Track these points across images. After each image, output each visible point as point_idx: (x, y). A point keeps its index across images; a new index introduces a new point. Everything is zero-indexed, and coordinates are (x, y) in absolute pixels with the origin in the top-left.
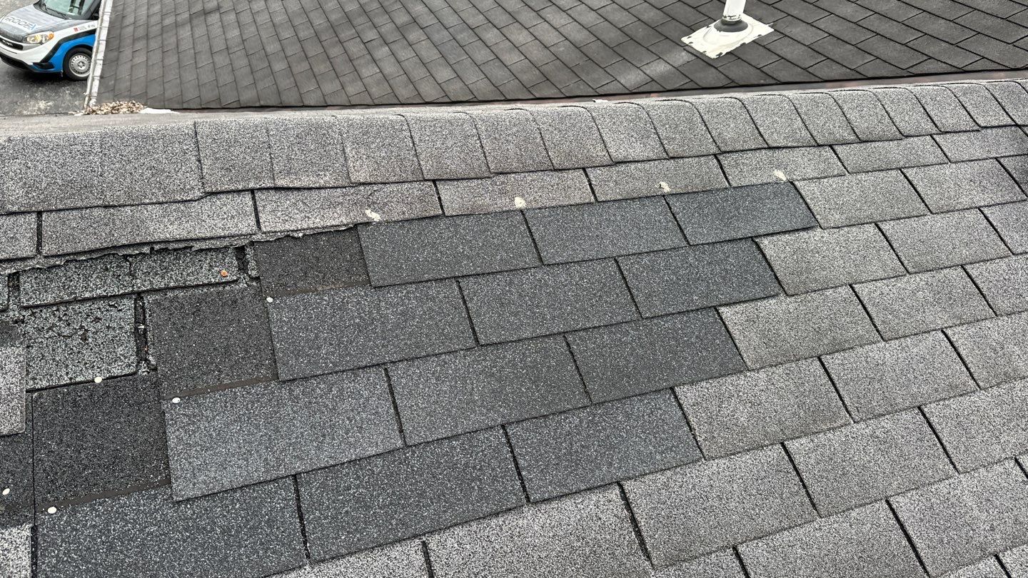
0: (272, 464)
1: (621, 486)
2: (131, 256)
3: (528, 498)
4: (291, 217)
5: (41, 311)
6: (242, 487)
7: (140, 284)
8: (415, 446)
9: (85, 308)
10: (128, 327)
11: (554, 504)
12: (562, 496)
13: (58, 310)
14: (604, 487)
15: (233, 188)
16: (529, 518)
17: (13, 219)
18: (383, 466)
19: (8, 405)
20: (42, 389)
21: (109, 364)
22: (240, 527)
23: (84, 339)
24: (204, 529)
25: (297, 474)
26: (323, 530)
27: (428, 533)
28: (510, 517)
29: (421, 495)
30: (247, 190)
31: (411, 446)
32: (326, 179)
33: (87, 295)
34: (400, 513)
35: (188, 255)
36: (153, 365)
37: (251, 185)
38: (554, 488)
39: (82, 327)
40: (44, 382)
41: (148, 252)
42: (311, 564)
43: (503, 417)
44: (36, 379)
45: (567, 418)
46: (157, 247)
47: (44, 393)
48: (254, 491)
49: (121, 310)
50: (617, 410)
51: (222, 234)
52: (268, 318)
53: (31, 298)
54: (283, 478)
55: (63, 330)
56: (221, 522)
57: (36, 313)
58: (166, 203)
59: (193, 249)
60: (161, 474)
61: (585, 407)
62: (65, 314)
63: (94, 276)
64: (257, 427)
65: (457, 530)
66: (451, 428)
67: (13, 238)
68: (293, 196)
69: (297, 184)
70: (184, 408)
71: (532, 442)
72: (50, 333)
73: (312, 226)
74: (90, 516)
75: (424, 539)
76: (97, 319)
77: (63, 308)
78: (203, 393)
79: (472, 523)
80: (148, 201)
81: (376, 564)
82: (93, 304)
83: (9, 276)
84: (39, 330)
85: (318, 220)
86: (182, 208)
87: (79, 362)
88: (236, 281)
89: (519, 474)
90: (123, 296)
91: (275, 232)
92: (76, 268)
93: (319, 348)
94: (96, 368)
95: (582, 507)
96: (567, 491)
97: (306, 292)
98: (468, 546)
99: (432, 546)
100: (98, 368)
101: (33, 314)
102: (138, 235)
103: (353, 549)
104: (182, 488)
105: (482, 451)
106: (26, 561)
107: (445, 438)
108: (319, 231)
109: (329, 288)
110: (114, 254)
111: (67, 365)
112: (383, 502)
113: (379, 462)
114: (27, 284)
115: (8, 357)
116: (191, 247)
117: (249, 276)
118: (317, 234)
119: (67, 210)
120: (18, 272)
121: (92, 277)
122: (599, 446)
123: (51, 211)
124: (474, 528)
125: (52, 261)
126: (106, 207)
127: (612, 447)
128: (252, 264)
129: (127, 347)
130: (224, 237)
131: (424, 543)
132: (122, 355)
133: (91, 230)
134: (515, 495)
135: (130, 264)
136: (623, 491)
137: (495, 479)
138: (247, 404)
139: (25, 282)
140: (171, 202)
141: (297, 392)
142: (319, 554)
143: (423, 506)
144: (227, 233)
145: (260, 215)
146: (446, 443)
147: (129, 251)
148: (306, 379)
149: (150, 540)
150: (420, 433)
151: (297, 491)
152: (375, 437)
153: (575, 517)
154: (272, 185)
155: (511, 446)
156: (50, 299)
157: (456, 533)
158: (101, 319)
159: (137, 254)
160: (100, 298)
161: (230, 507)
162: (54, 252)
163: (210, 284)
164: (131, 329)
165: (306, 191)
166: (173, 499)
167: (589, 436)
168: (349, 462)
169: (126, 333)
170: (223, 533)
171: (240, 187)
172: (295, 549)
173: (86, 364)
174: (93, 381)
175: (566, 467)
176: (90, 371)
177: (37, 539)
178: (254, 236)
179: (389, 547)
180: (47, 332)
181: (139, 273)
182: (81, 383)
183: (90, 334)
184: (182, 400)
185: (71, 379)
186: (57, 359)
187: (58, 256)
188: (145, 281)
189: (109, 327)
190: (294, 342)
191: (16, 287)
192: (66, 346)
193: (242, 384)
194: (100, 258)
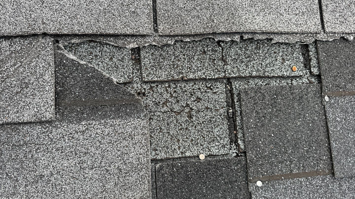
2: (223, 42)
4: (346, 19)
5: (157, 86)
7: (231, 70)
9: (189, 87)
10: (222, 111)
13: (169, 86)
19: (139, 174)
20: (161, 160)
21: (209, 143)
23: (190, 117)
33: (191, 76)
35: (266, 45)
36: (242, 149)
39: (188, 105)
40: (163, 154)
41: (238, 40)
44: (157, 150)
46: (246, 37)
47: (164, 164)
49: (215, 93)
51: (296, 31)
52: (325, 116)
53: (150, 73)
55: (174, 106)
57: (154, 87)
59: (273, 42)
62: (175, 92)
63: (196, 58)
67: (134, 12)
70: (265, 191)
72: (165, 108)
76: (198, 99)
77: (173, 86)
78: (278, 178)
82: (195, 84)
83: (132, 49)
84: (157, 104)
87: (187, 138)
88: (301, 76)
90: (216, 80)
91: (335, 33)
92: (181, 48)
94: (199, 145)
100: (201, 145)
101: (151, 88)
102: (233, 23)
110: (210, 38)
111: (178, 140)
114: (147, 59)
115: (135, 128)
116: (271, 39)
117: (311, 72)
120: (139, 47)
121: (194, 59)
125: (165, 40)
128: (314, 62)
129: (221, 128)
130: (297, 33)
132: (219, 136)
133: (195, 13)
135: (222, 49)
139: (145, 58)
141: (344, 187)
144: (299, 29)
145: (324, 14)
147: (223, 38)
156: (164, 76)
158: (201, 99)
159: (229, 41)
160: (201, 79)
162: (167, 32)
163: (283, 77)
164: (224, 112)
169: (220, 115)
173: (192, 140)
174: (198, 157)
176: (195, 148)
178: (318, 35)
180: (163, 107)
181: (229, 59)
182: (189, 157)
183: (193, 113)
184: (263, 183)
185: (182, 153)
186: (171, 133)
187: (169, 36)
188: (234, 68)
189: (207, 108)
190: (344, 142)
191: (138, 61)
192: (177, 122)
193: (306, 175)
194: (200, 41)
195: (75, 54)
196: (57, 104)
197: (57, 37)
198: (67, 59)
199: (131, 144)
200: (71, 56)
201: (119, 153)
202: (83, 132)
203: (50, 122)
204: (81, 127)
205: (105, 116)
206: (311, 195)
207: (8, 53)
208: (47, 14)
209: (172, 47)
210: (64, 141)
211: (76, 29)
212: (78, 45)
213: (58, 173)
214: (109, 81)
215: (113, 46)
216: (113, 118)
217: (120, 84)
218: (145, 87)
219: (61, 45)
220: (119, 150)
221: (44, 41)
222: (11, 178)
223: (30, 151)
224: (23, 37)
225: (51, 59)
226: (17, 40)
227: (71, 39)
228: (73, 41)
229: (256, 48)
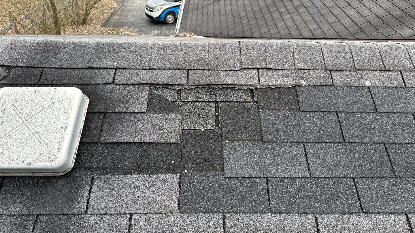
0: (259, 171)
1: (407, 215)
2: (215, 88)
3: (362, 210)
4: (271, 80)
5: (187, 103)
6: (248, 177)
7: (218, 98)
8: (314, 178)
9: (200, 104)
11: (374, 215)
12: (378, 213)
13: (191, 104)
14: (399, 214)
15: (251, 67)
16: (362, 218)
17: (180, 71)
18: (301, 183)
19: (176, 133)
20: (185, 130)
21: (206, 125)
22: (246, 192)
23: (199, 115)
24: (234, 189)
25: (267, 178)
26: (276, 201)
27: (318, 213)
28: (353, 216)
29: (316, 198)
30: (256, 68)
31: (313, 177)
32: (286, 66)
33: (201, 100)
34: (307, 203)
35: (234, 90)
36: (220, 128)
37: (258, 67)
38: (374, 208)
39: (198, 111)
40: (186, 128)
41: (221, 87)
42: (271, 213)
43: (353, 174)
44: (184, 126)
45: (383, 180)
46: (224, 86)
47: (186, 131)
48: (252, 180)
49: (211, 107)
50: (408, 181)
52: (260, 117)
53: (184, 98)
54: (263, 178)
55: (193, 111)
56: (240, 188)
58: (228, 70)
59: (236, 88)
60: (221, 166)
61: (392, 177)
62: (194, 106)
63: (203, 94)
64: (254, 157)
65: (330, 215)
66: (330, 174)
67: (180, 77)
68: (272, 72)
69: (275, 68)
70: (230, 145)
71: (366, 188)
72: (189, 111)
73: (279, 84)
74: (198, 176)
75: (316, 215)
76: (203, 109)
77: (193, 103)
78: (236, 140)
79: (336, 214)
80: (222, 69)
81: (296, 220)
82: (202, 103)
83: (178, 90)
84: (186, 110)
85: (281, 82)
86: (233, 73)
87: (197, 122)
88: (250, 102)
89: (359, 199)
90: (212, 102)
91: (265, 85)
92: (198, 90)
93: (278, 132)
95: (387, 220)
96: (381, 211)
97: (275, 109)
98: (334, 223)
99: (319, 218)
100: (203, 125)
101: (184, 104)
102: (218, 81)
103: (287, 212)
104: (228, 173)
105: (343, 186)
106: (178, 187)
107: (327, 177)
108: (281, 86)
109: (283, 109)
110: (210, 87)
111: (193, 123)
112: (300, 196)
113: (300, 181)
114: (183, 93)
115: (176, 117)
116: (236, 87)
117: (254, 100)
118: (280, 88)
119: (197, 70)
120: (181, 89)
122: (398, 195)
123: (192, 70)
124: (337, 216)
125: (191, 87)
126: (209, 70)
127: (404, 197)
128: (256, 96)
129: (212, 120)
130: (247, 85)
131: (316, 217)
132: (211, 122)
133: (204, 78)
134: (357, 207)
135: (215, 91)
136: (407, 218)
137: (348, 199)
138: (251, 148)
139: (182, 93)
140: (230, 70)
141: (269, 147)
142: (275, 210)
143: (316, 202)
144: (248, 84)
145: (260, 78)
146: (327, 179)
147: (215, 87)
148: (272, 142)
149: (216, 189)
150: (317, 173)
151: (267, 184)
152: (298, 170)
153: (383, 223)
154: (266, 67)
155: (356, 187)
156: (189, 100)
157: (329, 216)
158: (204, 109)
159: (217, 88)
160: (205, 101)
161: (243, 184)
162: (192, 84)
163: (241, 102)
164: (214, 114)
165: (277, 70)
166: (224, 176)
167: (393, 190)
168: (288, 178)
169: (212, 115)
170: (240, 192)
171: (254, 67)
172: (266, 206)
173: (199, 123)
174: (201, 130)
175: (381, 201)
176: (200, 126)
177: (181, 179)
178: (257, 86)
179: (302, 214)
181: (217, 95)
182: (197, 130)
183: (201, 114)
184: (229, 142)
185: (194, 128)
186: (191, 120)
187: (193, 85)
188: (219, 98)
189: (207, 112)
190: (269, 128)
191: (180, 94)
192: (193, 116)
193: (250, 140)
194: (206, 88)
195: (156, 91)
196: (147, 108)
197: (151, 84)
198: (153, 92)
199: (174, 123)
200: (155, 92)
201: (169, 125)
202: (156, 117)
203: (144, 113)
204: (155, 115)
205: (164, 112)
206: (252, 148)
207: (132, 90)
208: (148, 77)
209: (194, 90)
210: (148, 120)
211: (158, 82)
212: (158, 88)
213: (144, 130)
214: (168, 100)
215: (171, 89)
216: (168, 113)
217: (172, 102)
218: (181, 103)
219: (152, 88)
220: (169, 124)
221: (146, 86)
222: (127, 131)
223: (135, 123)
224: (138, 84)
225: (147, 92)
226: (136, 86)
227: (155, 86)
228: (156, 87)
229: (229, 91)
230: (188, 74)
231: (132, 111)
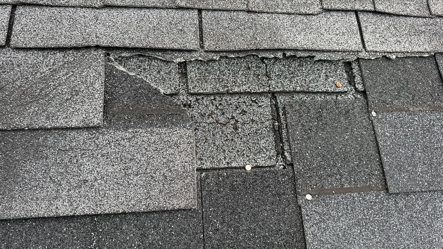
2: (267, 58)
4: (386, 40)
5: (203, 98)
7: (275, 85)
9: (234, 100)
10: (267, 123)
13: (215, 99)
15: (343, 7)
17: (181, 12)
19: (184, 181)
20: (207, 170)
21: (255, 154)
23: (236, 129)
30: (353, 11)
32: (411, 9)
33: (236, 90)
35: (309, 63)
36: (289, 161)
37: (357, 7)
39: (233, 117)
40: (209, 164)
41: (281, 57)
44: (202, 160)
46: (288, 54)
47: (210, 174)
49: (260, 106)
51: (337, 49)
52: (374, 131)
53: (196, 86)
55: (220, 118)
57: (199, 99)
58: (293, 14)
59: (315, 59)
62: (220, 104)
64: (373, 233)
67: (181, 30)
68: (387, 20)
69: (391, 11)
70: (315, 205)
72: (211, 119)
73: (403, 50)
76: (244, 112)
77: (218, 98)
78: (329, 192)
80: (280, 11)
82: (240, 97)
83: (180, 64)
84: (202, 115)
85: (407, 45)
86: (305, 20)
87: (233, 149)
88: (346, 92)
90: (261, 94)
91: (376, 52)
92: (226, 63)
93: (415, 166)
94: (245, 156)
97: (401, 110)
100: (247, 156)
101: (197, 100)
102: (275, 41)
108: (408, 55)
109: (418, 109)
110: (254, 55)
111: (224, 151)
114: (193, 72)
115: (181, 137)
116: (313, 57)
117: (356, 89)
118: (406, 58)
119: (220, 10)
120: (185, 62)
121: (239, 74)
123: (208, 10)
125: (211, 56)
126: (249, 11)
128: (358, 79)
129: (267, 140)
130: (339, 51)
132: (265, 148)
133: (239, 32)
135: (266, 66)
139: (191, 71)
140: (297, 14)
141: (401, 204)
144: (341, 48)
145: (364, 34)
147: (266, 55)
148: (407, 194)
154: (373, 9)
156: (209, 90)
158: (246, 112)
159: (272, 58)
160: (246, 93)
162: (213, 48)
163: (327, 93)
164: (270, 125)
165: (395, 17)
169: (266, 128)
171: (349, 8)
173: (238, 151)
174: (244, 168)
176: (241, 159)
178: (360, 54)
180: (208, 118)
181: (273, 75)
182: (235, 168)
183: (239, 125)
184: (313, 197)
185: (228, 163)
186: (217, 143)
187: (215, 52)
188: (278, 83)
189: (253, 121)
190: (396, 157)
191: (184, 75)
192: (222, 133)
193: (359, 190)
194: (244, 58)
195: (124, 67)
196: (105, 112)
197: (109, 49)
198: (117, 70)
199: (176, 153)
200: (121, 68)
201: (165, 160)
202: (130, 139)
203: (97, 128)
204: (127, 134)
205: (151, 125)
206: (365, 211)
207: (61, 63)
208: (101, 29)
209: (217, 63)
210: (110, 147)
211: (127, 43)
212: (128, 58)
213: (102, 178)
214: (157, 92)
215: (161, 60)
216: (160, 127)
217: (167, 95)
218: (191, 99)
219: (111, 58)
220: (164, 158)
221: (96, 53)
222: (54, 182)
223: (76, 156)
224: (76, 49)
225: (101, 69)
226: (71, 52)
227: (122, 53)
228: (123, 55)
229: (298, 66)
230: (200, 22)
231: (64, 125)
